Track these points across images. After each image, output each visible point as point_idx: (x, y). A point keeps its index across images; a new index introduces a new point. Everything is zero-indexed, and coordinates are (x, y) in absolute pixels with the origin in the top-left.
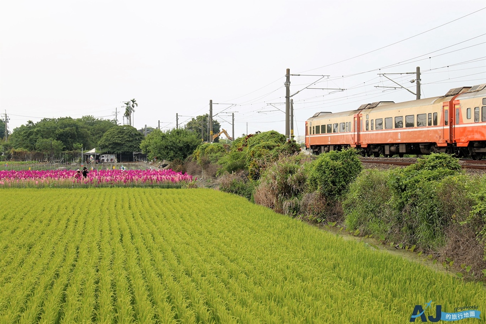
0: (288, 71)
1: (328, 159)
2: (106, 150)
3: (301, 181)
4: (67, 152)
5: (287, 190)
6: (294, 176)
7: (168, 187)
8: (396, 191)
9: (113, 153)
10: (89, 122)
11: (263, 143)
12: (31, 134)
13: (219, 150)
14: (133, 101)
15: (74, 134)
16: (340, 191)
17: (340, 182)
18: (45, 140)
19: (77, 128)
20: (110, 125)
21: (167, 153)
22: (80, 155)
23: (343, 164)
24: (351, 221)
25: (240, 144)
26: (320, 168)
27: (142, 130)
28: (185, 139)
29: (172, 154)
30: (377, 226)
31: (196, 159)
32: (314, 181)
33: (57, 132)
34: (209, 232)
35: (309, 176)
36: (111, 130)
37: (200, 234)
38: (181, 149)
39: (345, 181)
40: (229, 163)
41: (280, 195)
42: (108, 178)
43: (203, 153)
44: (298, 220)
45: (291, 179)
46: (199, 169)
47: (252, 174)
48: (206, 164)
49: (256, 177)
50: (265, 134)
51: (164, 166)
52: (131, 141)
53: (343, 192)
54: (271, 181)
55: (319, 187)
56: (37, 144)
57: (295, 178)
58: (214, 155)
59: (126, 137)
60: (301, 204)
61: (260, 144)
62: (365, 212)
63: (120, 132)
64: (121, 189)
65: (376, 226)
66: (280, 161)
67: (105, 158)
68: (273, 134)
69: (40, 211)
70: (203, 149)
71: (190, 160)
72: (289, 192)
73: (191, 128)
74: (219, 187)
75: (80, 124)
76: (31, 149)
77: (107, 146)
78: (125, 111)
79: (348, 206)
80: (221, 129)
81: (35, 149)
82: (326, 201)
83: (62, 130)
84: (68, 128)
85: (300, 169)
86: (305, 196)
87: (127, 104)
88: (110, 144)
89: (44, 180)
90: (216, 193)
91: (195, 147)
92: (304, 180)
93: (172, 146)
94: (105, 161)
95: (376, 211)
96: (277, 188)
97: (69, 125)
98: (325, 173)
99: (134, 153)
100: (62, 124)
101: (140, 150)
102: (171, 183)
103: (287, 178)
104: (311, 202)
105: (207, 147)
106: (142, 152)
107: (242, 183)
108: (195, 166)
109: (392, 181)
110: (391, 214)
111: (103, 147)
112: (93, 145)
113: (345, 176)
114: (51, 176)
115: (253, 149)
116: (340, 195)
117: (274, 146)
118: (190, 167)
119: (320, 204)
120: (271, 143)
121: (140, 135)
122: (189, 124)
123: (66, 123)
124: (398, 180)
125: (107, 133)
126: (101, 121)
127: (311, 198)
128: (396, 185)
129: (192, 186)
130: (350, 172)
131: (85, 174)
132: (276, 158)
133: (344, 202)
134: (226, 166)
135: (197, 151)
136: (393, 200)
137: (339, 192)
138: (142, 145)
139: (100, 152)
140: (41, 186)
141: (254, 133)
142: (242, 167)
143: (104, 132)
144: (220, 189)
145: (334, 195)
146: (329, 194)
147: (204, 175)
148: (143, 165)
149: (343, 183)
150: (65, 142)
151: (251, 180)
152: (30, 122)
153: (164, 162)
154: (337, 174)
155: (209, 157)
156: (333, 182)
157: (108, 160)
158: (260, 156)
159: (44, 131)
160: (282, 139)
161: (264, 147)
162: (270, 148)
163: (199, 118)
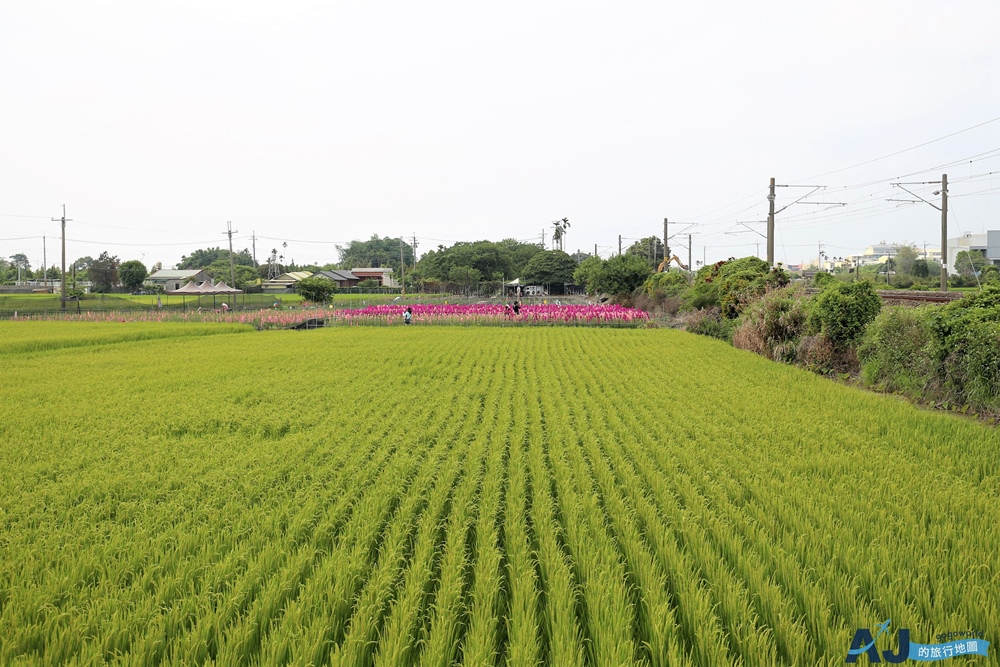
0: (773, 180)
1: (837, 293)
2: (531, 281)
3: (797, 321)
4: (485, 282)
5: (778, 332)
6: (788, 315)
7: (619, 327)
8: (936, 334)
9: (540, 284)
10: (512, 246)
11: (740, 273)
12: (443, 260)
13: (677, 281)
14: (565, 221)
15: (493, 261)
16: (853, 333)
17: (852, 322)
18: (460, 268)
19: (497, 254)
20: (537, 249)
21: (610, 285)
22: (501, 286)
23: (856, 299)
24: (870, 373)
25: (707, 274)
26: (825, 304)
27: (574, 255)
28: (632, 267)
29: (616, 285)
30: (908, 380)
31: (647, 291)
32: (817, 321)
33: (473, 258)
34: (697, 384)
35: (808, 314)
36: (538, 256)
37: (685, 386)
38: (627, 280)
39: (859, 320)
40: (695, 297)
41: (769, 338)
42: (546, 314)
43: (657, 285)
44: (796, 369)
45: (783, 318)
46: (651, 304)
47: (726, 311)
48: (661, 298)
49: (733, 313)
50: (742, 261)
51: (604, 300)
52: (563, 270)
53: (856, 335)
54: (758, 320)
55: (823, 329)
56: (451, 273)
57: (789, 317)
58: (671, 287)
59: (556, 264)
60: (798, 350)
61: (738, 273)
62: (890, 361)
63: (548, 258)
64: (565, 329)
65: (906, 380)
66: (768, 296)
67: (531, 290)
68: (753, 260)
69: (478, 353)
70: (657, 280)
71: (638, 294)
72: (781, 334)
73: (634, 253)
74: (685, 327)
75: (500, 249)
76: (444, 279)
77: (532, 276)
78: (553, 232)
79: (865, 353)
80: (671, 255)
81: (449, 279)
82: (833, 346)
83: (479, 257)
84: (486, 254)
85: (796, 304)
86: (803, 338)
87: (557, 224)
88: (536, 274)
89: (469, 316)
90: (682, 334)
91: (645, 277)
92: (802, 319)
93: (616, 275)
94: (531, 294)
95: (905, 360)
96: (766, 329)
97: (488, 251)
98: (832, 310)
99: (565, 284)
100: (480, 249)
101: (572, 280)
102: (623, 322)
103: (778, 317)
104: (811, 347)
105: (662, 277)
106: (576, 284)
107: (714, 323)
108: (645, 301)
109: (930, 323)
110: (928, 365)
111: (528, 277)
112: (516, 274)
113: (860, 315)
114: (476, 311)
115: (727, 279)
116: (853, 338)
117: (754, 276)
118: (639, 301)
119: (826, 350)
120: (751, 272)
121: (572, 262)
122: (632, 248)
123: (483, 247)
124: (940, 320)
125: (532, 260)
126: (524, 245)
127: (812, 342)
128: (937, 327)
129: (651, 326)
130: (866, 310)
131: (516, 309)
132: (762, 291)
133: (859, 349)
134: (692, 301)
135: (649, 283)
136: (931, 346)
137: (851, 335)
138: (575, 275)
139: (525, 282)
140: (467, 324)
141: (726, 259)
142: (712, 302)
143: (528, 259)
144: (687, 329)
145: (845, 338)
146: (837, 338)
147: (658, 312)
148: (578, 299)
149: (857, 323)
150: (483, 270)
151: (725, 319)
152: (441, 247)
153: (604, 296)
154: (848, 312)
155: (664, 290)
156: (844, 323)
157: (533, 293)
158: (736, 288)
159: (458, 258)
160: (765, 267)
161: (742, 277)
162: (749, 278)
163: (644, 241)
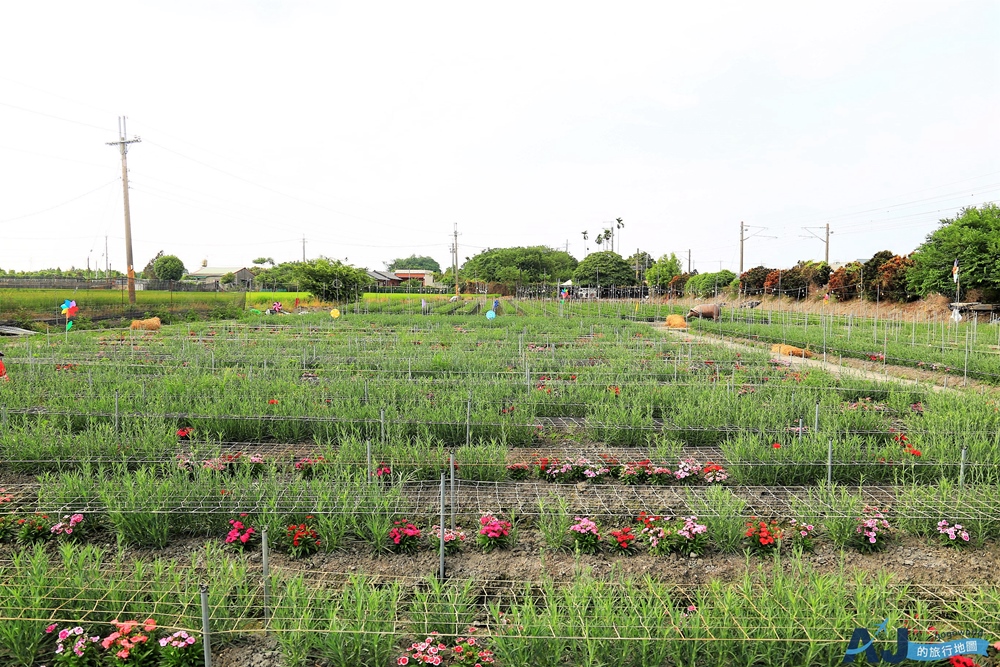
2: (585, 282)
9: (595, 286)
12: (488, 261)
14: (619, 221)
15: (538, 263)
33: (517, 260)
52: (618, 271)
59: (611, 265)
67: (584, 292)
76: (489, 280)
77: (586, 278)
81: (495, 280)
83: (523, 258)
84: (530, 256)
88: (591, 275)
94: (584, 296)
97: (531, 253)
111: (581, 279)
121: (626, 264)
123: (535, 252)
139: (578, 284)
157: (587, 295)
